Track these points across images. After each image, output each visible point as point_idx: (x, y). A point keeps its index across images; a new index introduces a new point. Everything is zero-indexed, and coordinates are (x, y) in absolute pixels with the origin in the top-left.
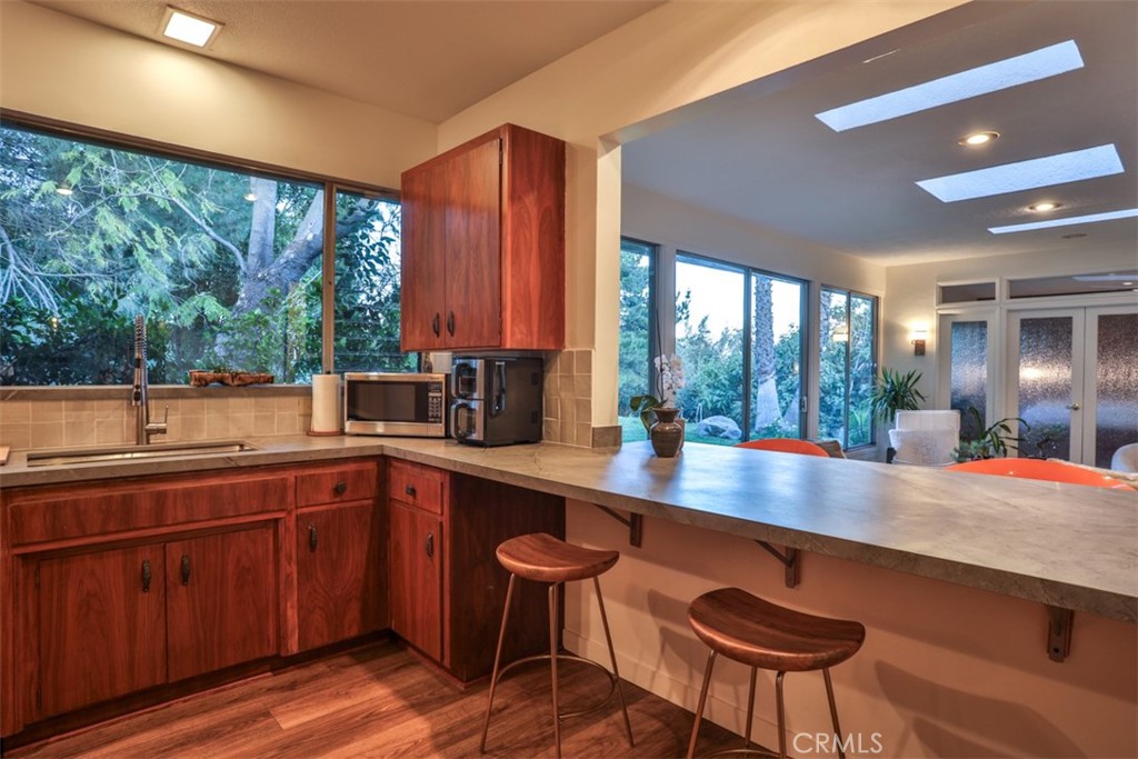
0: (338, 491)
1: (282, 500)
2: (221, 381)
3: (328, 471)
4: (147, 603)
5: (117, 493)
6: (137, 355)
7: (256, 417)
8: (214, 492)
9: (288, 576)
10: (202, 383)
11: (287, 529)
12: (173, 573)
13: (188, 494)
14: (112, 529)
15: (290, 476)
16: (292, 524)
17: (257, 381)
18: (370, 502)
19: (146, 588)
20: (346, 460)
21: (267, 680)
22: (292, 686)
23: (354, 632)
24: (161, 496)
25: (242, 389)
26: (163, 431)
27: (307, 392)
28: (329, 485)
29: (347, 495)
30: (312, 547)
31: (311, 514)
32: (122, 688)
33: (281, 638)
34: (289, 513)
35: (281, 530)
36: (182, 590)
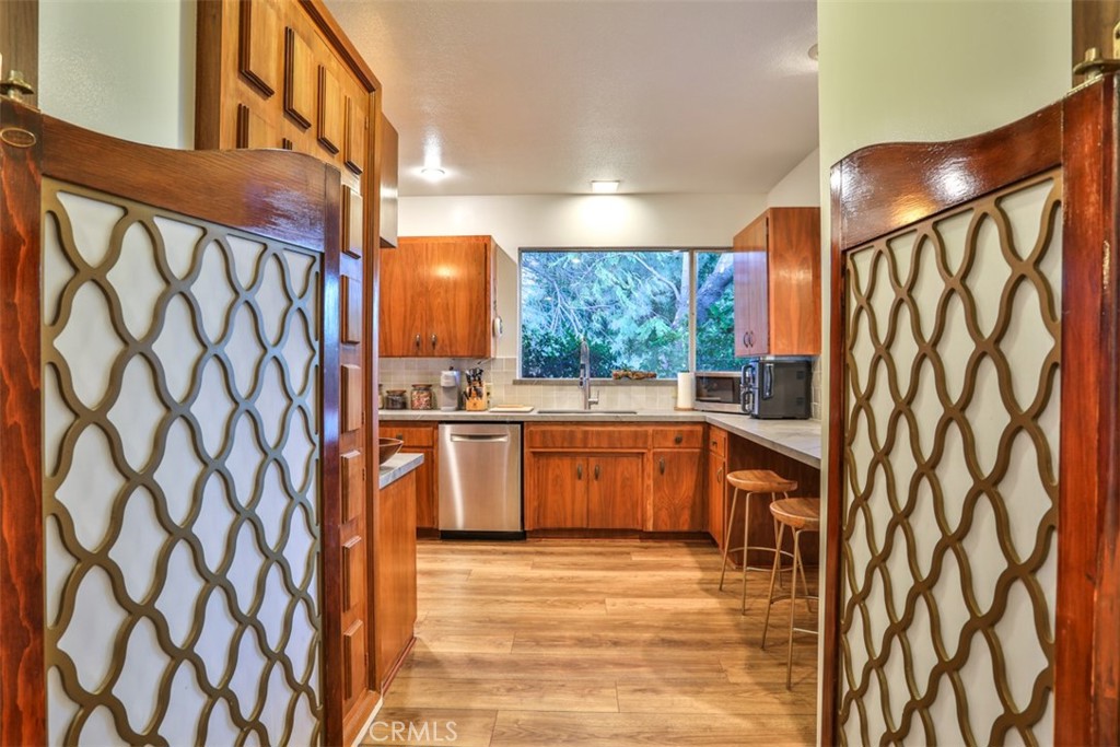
0: (678, 441)
1: (645, 442)
2: (627, 376)
3: (672, 428)
4: (580, 484)
5: (568, 429)
6: (582, 362)
7: (647, 398)
8: (610, 434)
9: (648, 486)
10: (618, 377)
11: (648, 460)
12: (592, 474)
13: (598, 433)
14: (565, 445)
15: (650, 429)
16: (651, 456)
17: (647, 376)
18: (697, 450)
19: (580, 478)
20: (683, 423)
21: (637, 542)
22: (647, 548)
23: (685, 528)
24: (586, 433)
25: (638, 382)
26: (596, 403)
27: (675, 384)
28: (672, 437)
29: (683, 444)
30: (662, 471)
31: (661, 453)
32: (569, 525)
33: (644, 521)
34: (649, 450)
35: (645, 460)
36: (595, 482)
